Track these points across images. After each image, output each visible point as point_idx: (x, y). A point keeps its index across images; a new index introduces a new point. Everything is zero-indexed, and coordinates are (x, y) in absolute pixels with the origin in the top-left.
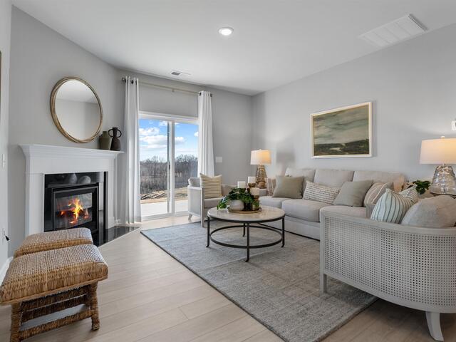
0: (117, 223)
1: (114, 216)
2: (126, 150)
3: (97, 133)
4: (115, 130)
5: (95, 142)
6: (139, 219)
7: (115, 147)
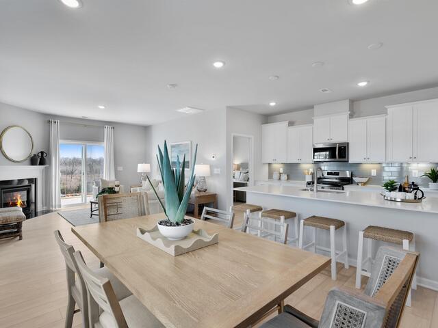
0: (45, 209)
1: (42, 204)
2: (50, 164)
3: (29, 156)
4: (42, 153)
5: (28, 161)
6: (60, 206)
7: (42, 163)
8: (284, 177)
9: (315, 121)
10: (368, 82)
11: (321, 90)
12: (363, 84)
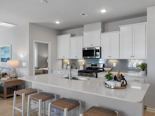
8: (69, 67)
9: (84, 34)
10: (107, 10)
11: (81, 14)
12: (103, 11)
